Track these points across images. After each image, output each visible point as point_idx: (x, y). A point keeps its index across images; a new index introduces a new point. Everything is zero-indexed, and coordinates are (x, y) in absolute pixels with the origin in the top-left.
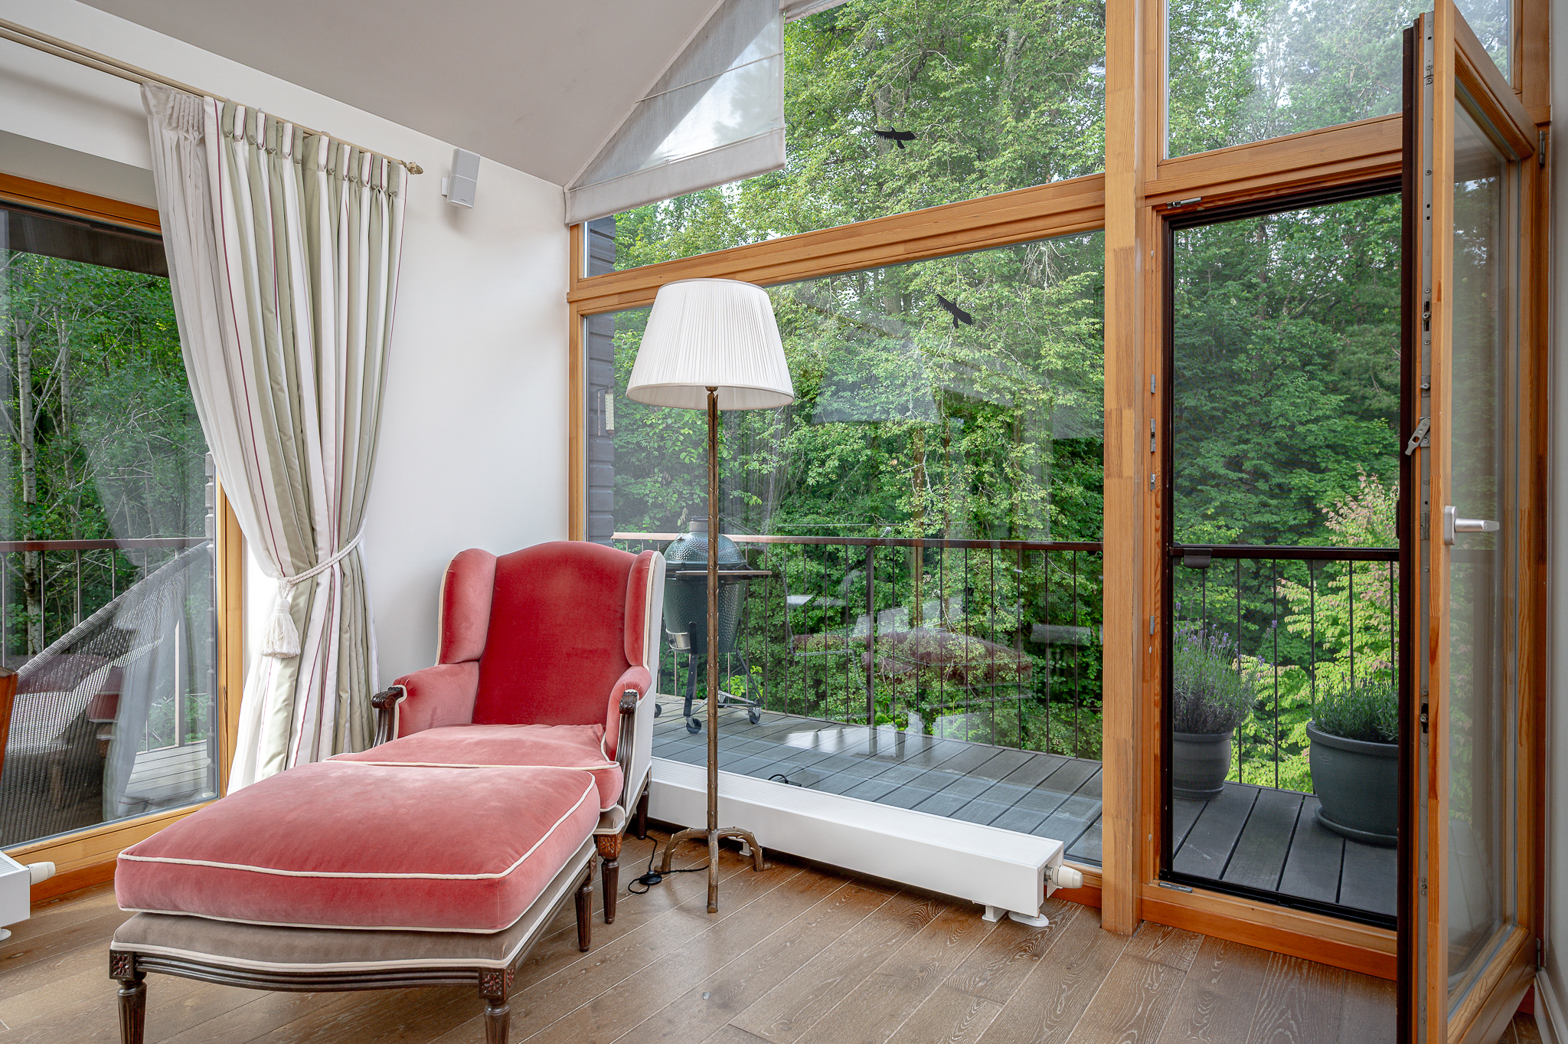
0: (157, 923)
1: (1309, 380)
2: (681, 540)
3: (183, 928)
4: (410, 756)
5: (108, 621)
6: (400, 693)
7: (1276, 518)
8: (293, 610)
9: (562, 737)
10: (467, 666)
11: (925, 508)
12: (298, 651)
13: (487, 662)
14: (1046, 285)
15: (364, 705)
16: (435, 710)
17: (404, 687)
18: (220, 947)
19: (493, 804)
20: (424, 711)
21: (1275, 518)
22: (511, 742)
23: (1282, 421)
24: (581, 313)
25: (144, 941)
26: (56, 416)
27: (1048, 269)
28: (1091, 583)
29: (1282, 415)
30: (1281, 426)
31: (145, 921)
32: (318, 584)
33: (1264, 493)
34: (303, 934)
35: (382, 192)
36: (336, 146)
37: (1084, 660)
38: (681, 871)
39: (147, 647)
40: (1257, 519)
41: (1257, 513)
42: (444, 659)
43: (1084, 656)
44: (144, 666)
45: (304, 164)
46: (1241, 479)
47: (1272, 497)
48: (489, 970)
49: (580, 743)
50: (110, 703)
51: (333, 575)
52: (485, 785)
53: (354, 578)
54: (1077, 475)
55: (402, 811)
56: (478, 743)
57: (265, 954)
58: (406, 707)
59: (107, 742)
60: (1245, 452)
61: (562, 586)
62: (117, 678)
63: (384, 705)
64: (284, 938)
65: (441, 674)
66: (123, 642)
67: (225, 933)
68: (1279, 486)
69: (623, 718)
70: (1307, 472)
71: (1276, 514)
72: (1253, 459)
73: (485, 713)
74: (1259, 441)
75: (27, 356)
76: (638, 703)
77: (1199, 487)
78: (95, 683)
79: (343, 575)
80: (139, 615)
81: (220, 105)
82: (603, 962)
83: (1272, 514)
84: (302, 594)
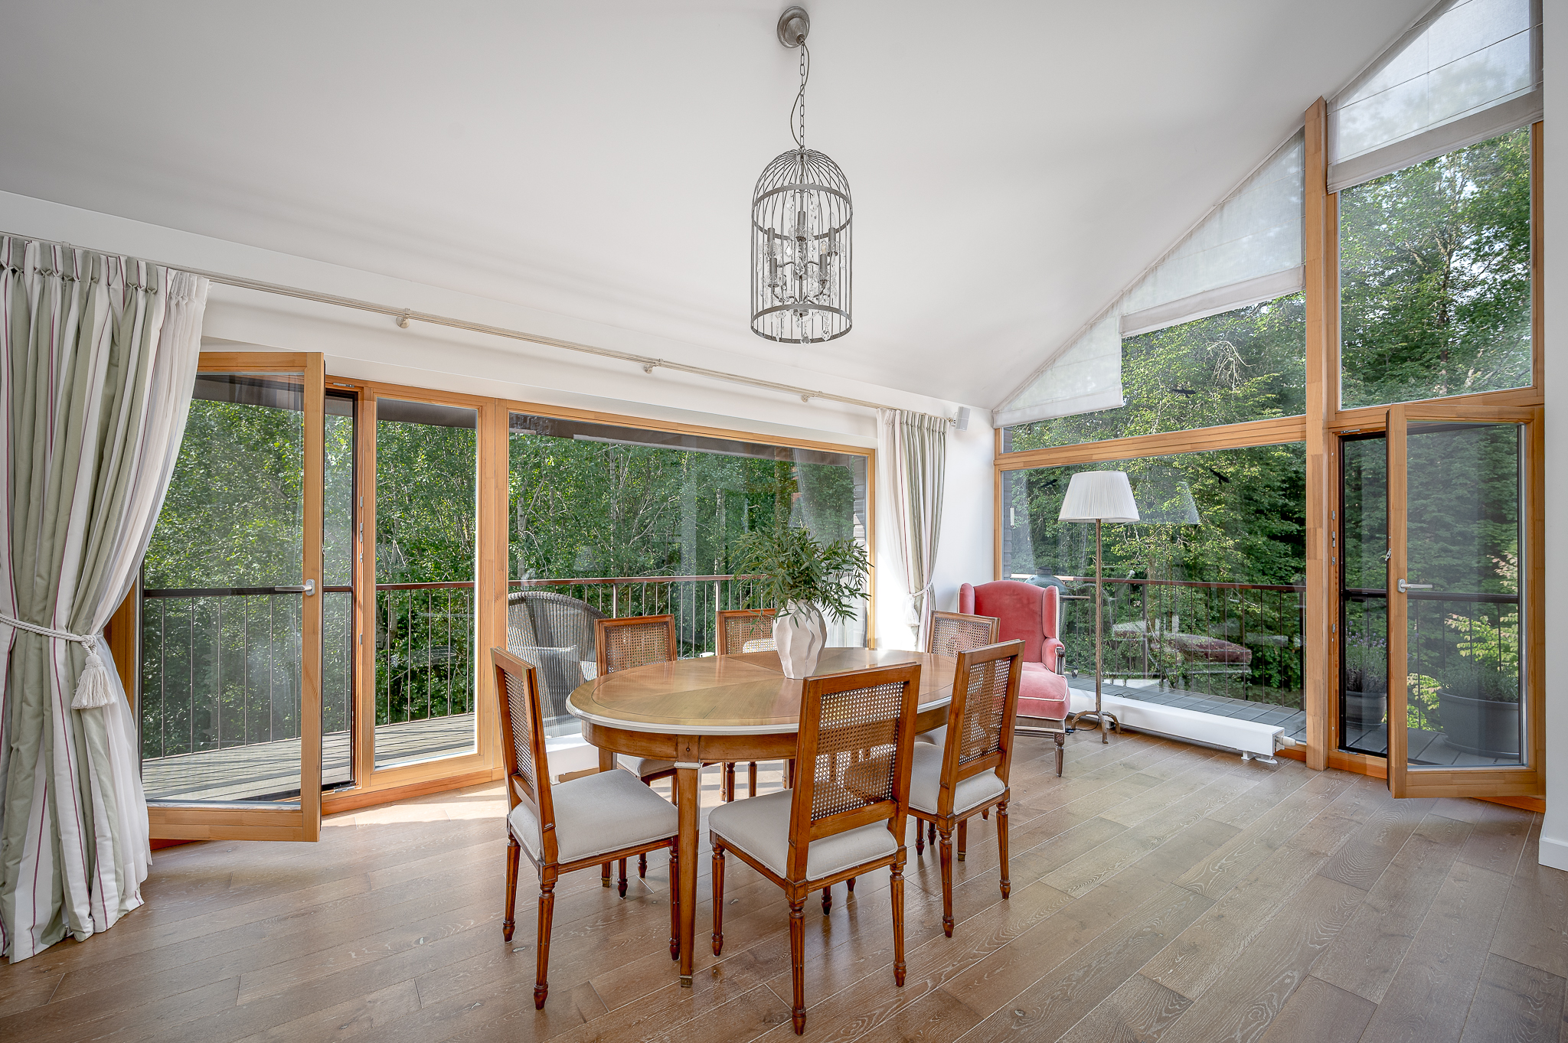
1: (1492, 442)
7: (1460, 562)
8: (915, 607)
11: (1135, 553)
12: (919, 624)
14: (1233, 385)
21: (1456, 562)
23: (1462, 480)
24: (1001, 470)
27: (1235, 374)
28: (1273, 612)
29: (1463, 475)
30: (1460, 484)
33: (1445, 540)
35: (942, 434)
36: (928, 419)
37: (1268, 672)
40: (1435, 562)
41: (1437, 557)
43: (1267, 669)
45: (921, 428)
46: (1421, 529)
47: (1454, 543)
51: (927, 594)
53: (932, 592)
54: (1263, 529)
60: (1425, 506)
68: (1461, 534)
69: (1059, 658)
70: (1492, 523)
71: (1458, 558)
72: (1434, 511)
74: (1439, 496)
77: (1377, 535)
79: (930, 593)
81: (900, 412)
83: (1454, 558)
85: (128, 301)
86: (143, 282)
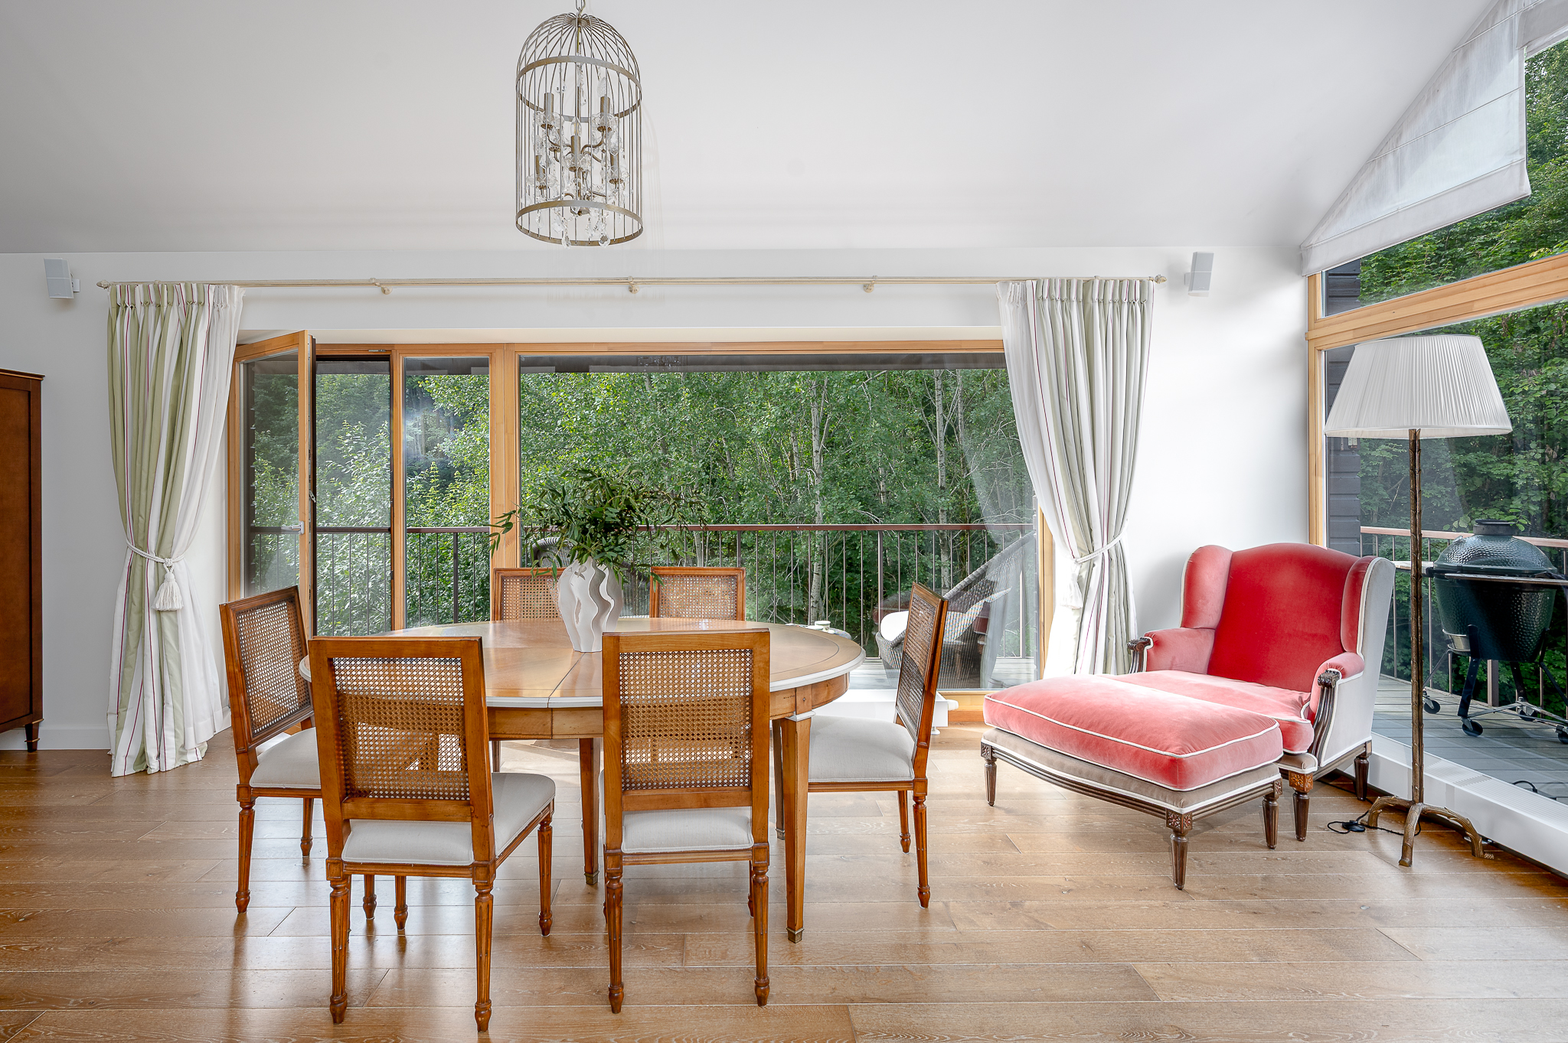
0: (1001, 735)
2: (1459, 543)
3: (1013, 740)
4: (1147, 683)
5: (983, 575)
6: (1148, 643)
8: (1079, 580)
9: (1268, 695)
10: (1204, 632)
12: (1082, 606)
13: (1222, 632)
15: (1126, 647)
16: (1174, 658)
17: (1151, 640)
18: (1030, 754)
19: (1185, 718)
20: (1165, 657)
22: (1223, 689)
24: (1318, 348)
25: (995, 741)
26: (955, 426)
31: (996, 732)
32: (1094, 565)
34: (1069, 759)
35: (1137, 303)
36: (1104, 284)
38: (1388, 831)
39: (1002, 593)
42: (1186, 623)
44: (1001, 603)
45: (1084, 302)
48: (1172, 812)
49: (1282, 701)
50: (983, 623)
51: (1103, 560)
52: (1184, 706)
53: (1118, 561)
55: (1126, 707)
56: (1197, 685)
57: (1050, 764)
58: (1152, 653)
59: (983, 645)
61: (1286, 580)
62: (987, 608)
63: (1137, 649)
64: (1059, 758)
65: (1181, 634)
66: (990, 588)
67: (1032, 748)
69: (1323, 690)
73: (1217, 667)
75: (940, 390)
76: (1340, 681)
78: (975, 610)
79: (1110, 559)
80: (998, 574)
81: (1035, 283)
82: (1283, 859)
84: (1083, 570)
85: (187, 314)
86: (196, 300)
